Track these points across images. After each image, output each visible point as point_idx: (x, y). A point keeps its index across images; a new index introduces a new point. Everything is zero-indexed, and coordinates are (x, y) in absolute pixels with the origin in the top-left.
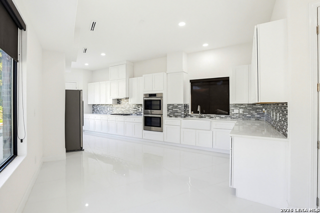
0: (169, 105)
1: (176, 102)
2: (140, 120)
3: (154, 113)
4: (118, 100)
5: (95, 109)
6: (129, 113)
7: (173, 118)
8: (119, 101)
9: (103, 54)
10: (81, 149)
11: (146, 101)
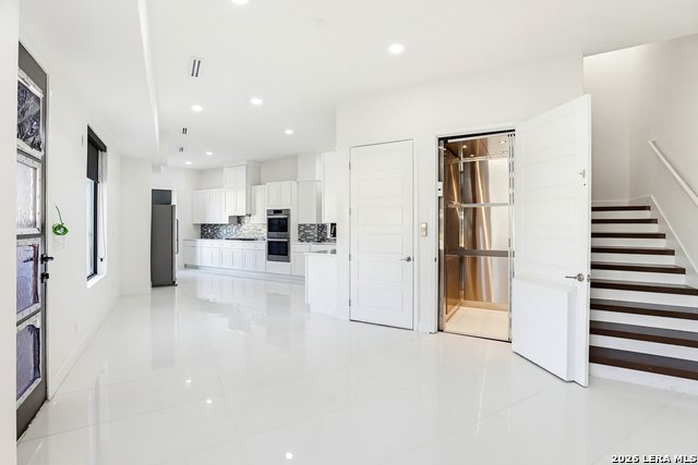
0: (300, 226)
1: (307, 222)
2: (263, 246)
3: (277, 237)
4: (238, 217)
5: (208, 231)
6: (252, 237)
7: (305, 243)
8: (239, 220)
9: (209, 153)
10: (173, 284)
11: (269, 220)
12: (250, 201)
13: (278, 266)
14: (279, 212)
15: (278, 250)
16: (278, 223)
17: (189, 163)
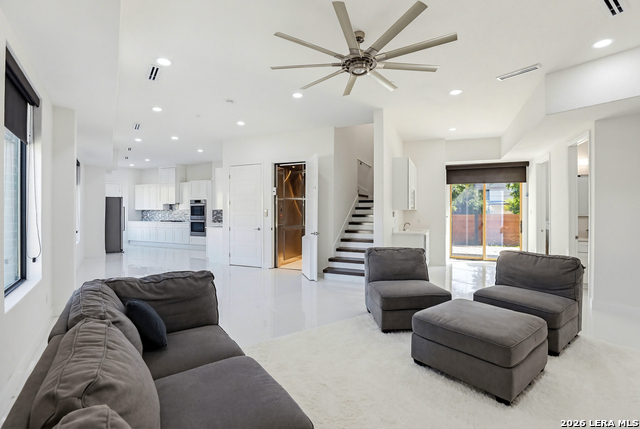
0: (213, 211)
1: (218, 208)
2: (187, 225)
3: (198, 219)
4: (171, 205)
5: (144, 215)
6: (181, 219)
7: (217, 223)
8: (171, 207)
9: (147, 160)
10: (121, 252)
11: (192, 207)
12: (179, 194)
13: (198, 239)
14: (199, 201)
15: (198, 228)
16: (198, 209)
17: (132, 165)
